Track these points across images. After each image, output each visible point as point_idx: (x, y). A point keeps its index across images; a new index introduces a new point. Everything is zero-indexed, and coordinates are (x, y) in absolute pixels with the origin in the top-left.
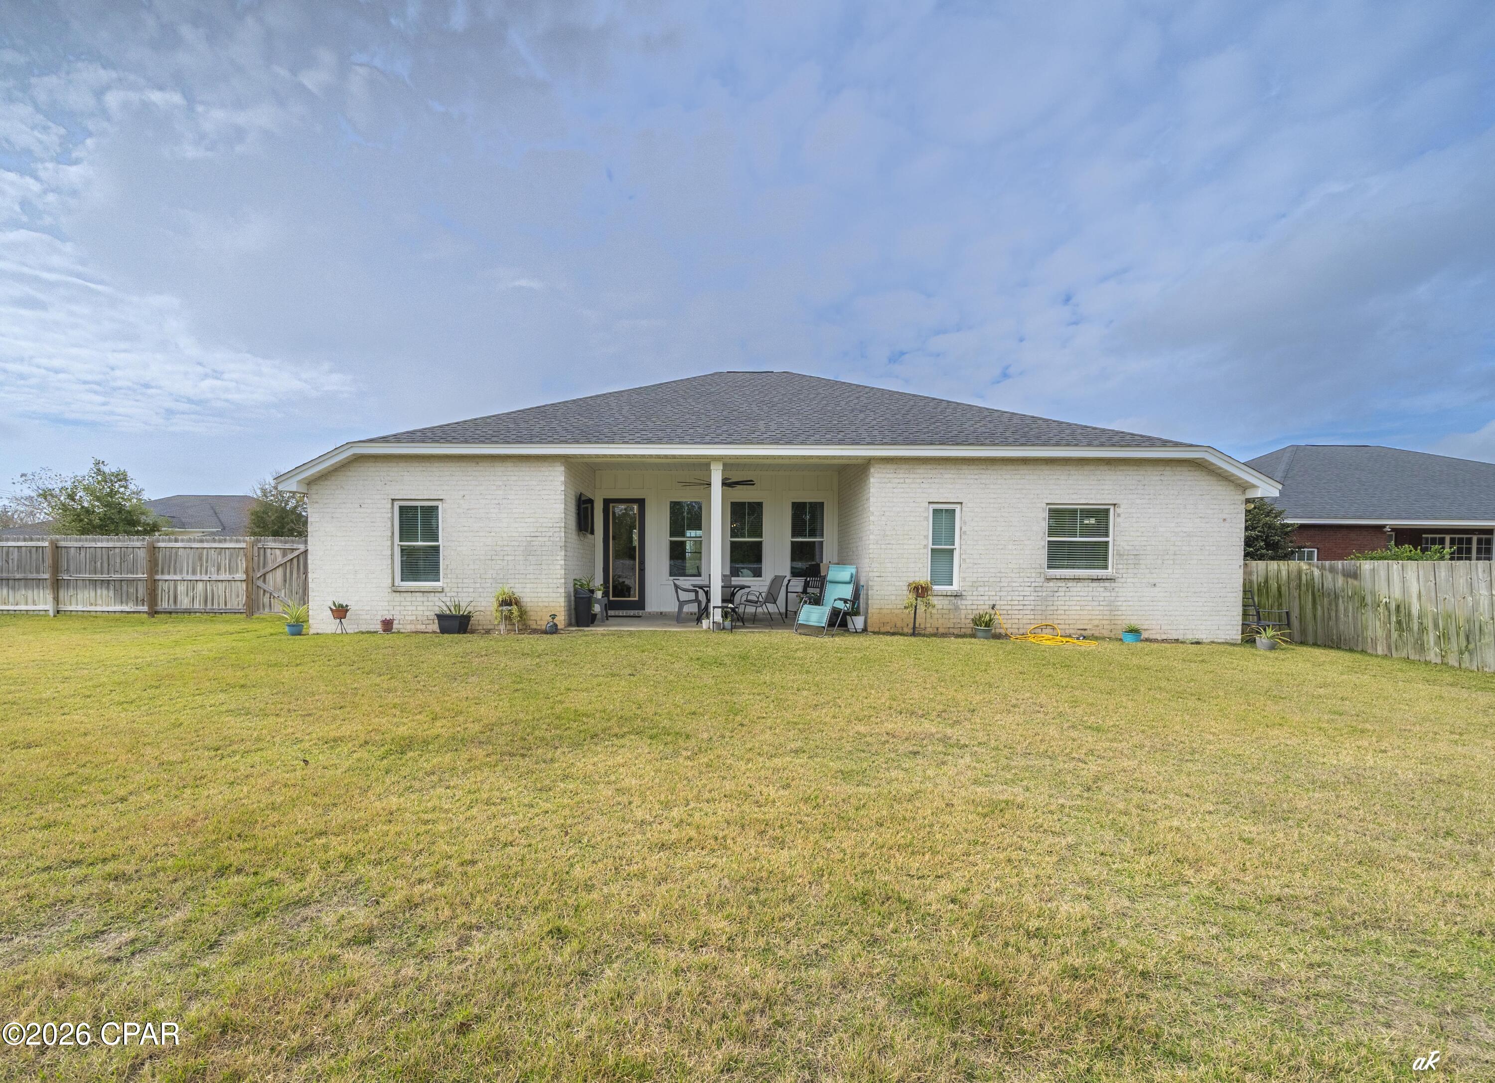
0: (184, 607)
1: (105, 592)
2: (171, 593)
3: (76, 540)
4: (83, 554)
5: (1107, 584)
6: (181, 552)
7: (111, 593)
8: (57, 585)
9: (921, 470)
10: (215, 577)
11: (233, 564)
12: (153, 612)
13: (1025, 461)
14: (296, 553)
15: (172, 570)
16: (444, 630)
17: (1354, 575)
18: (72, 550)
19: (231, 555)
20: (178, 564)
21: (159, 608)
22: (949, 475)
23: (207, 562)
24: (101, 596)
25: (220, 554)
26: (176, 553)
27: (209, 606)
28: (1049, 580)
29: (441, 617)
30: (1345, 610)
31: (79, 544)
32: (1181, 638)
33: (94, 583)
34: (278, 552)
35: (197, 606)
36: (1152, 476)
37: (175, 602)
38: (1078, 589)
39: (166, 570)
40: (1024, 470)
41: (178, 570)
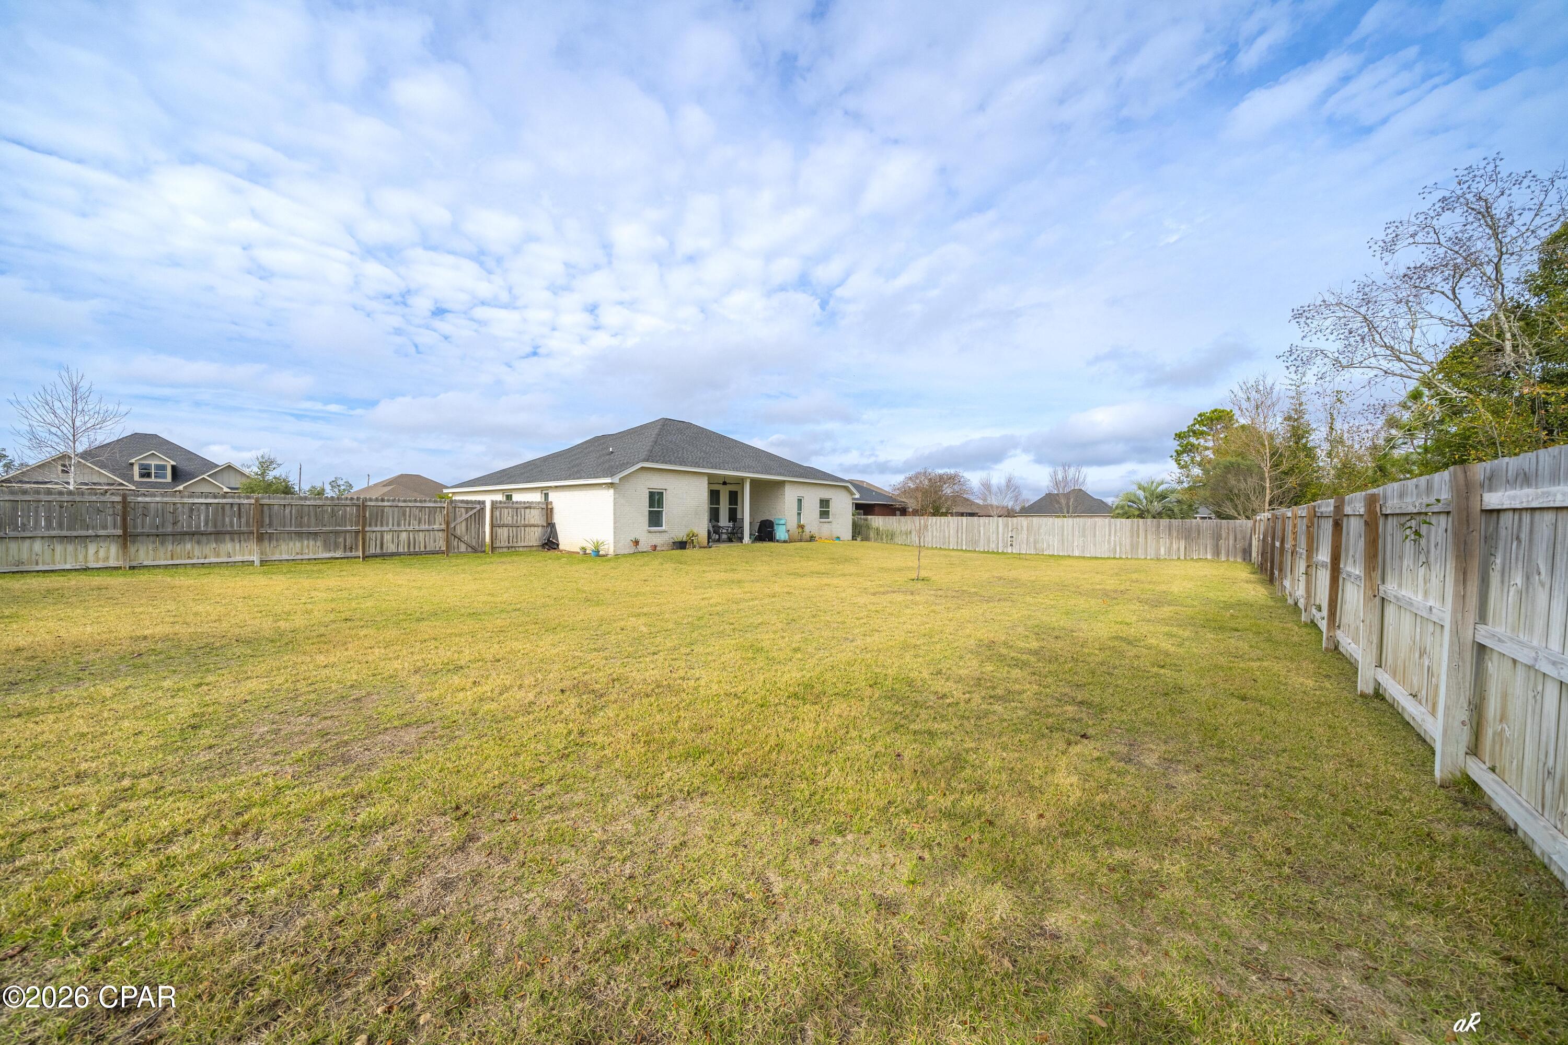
0: (389, 551)
1: (312, 543)
2: (378, 542)
3: (281, 498)
4: (288, 510)
5: (830, 524)
6: (386, 510)
7: (319, 543)
8: (262, 538)
9: (796, 485)
10: (417, 528)
11: (432, 519)
14: (475, 511)
15: (379, 523)
17: (866, 520)
18: (276, 507)
19: (430, 512)
20: (385, 518)
22: (801, 487)
23: (410, 516)
24: (308, 547)
25: (421, 511)
26: (383, 511)
27: (412, 550)
28: (820, 522)
30: (864, 530)
31: (283, 502)
33: (299, 535)
34: (463, 510)
35: (401, 550)
36: (838, 490)
37: (382, 548)
38: (825, 525)
39: (373, 524)
40: (816, 486)
41: (384, 523)
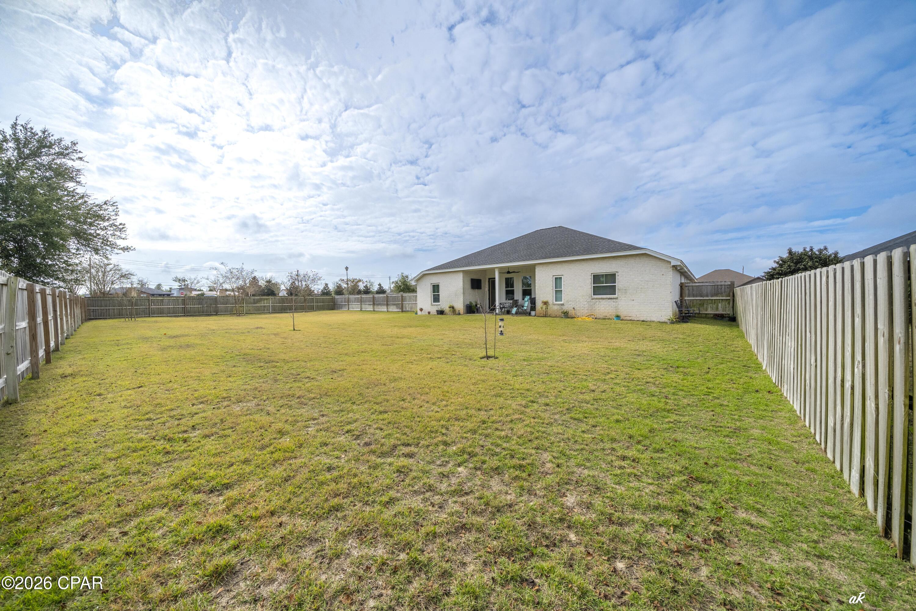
2: (405, 307)
5: (614, 300)
7: (396, 307)
8: (387, 305)
9: (550, 266)
12: (402, 311)
13: (587, 260)
16: (438, 314)
18: (390, 297)
20: (406, 300)
21: (404, 310)
22: (559, 266)
24: (394, 307)
28: (593, 299)
29: (437, 311)
32: (645, 319)
33: (395, 304)
36: (632, 261)
38: (603, 302)
40: (583, 263)
